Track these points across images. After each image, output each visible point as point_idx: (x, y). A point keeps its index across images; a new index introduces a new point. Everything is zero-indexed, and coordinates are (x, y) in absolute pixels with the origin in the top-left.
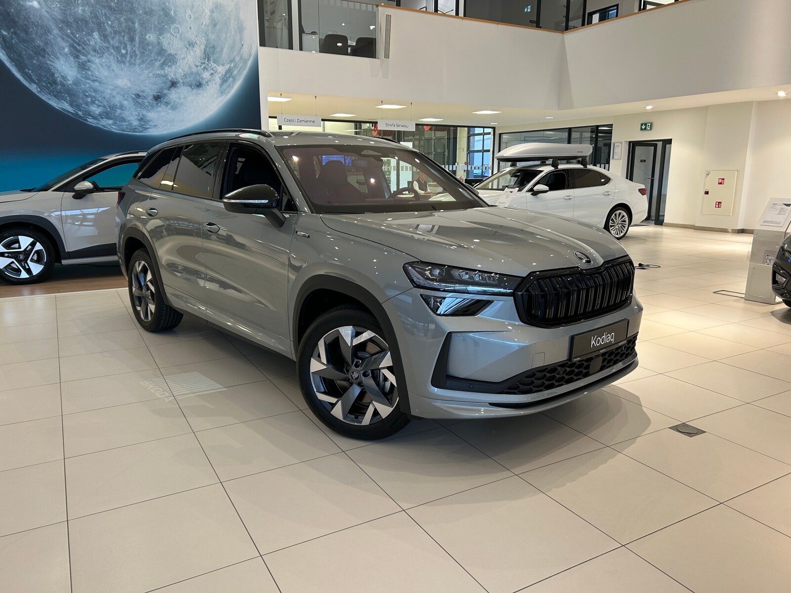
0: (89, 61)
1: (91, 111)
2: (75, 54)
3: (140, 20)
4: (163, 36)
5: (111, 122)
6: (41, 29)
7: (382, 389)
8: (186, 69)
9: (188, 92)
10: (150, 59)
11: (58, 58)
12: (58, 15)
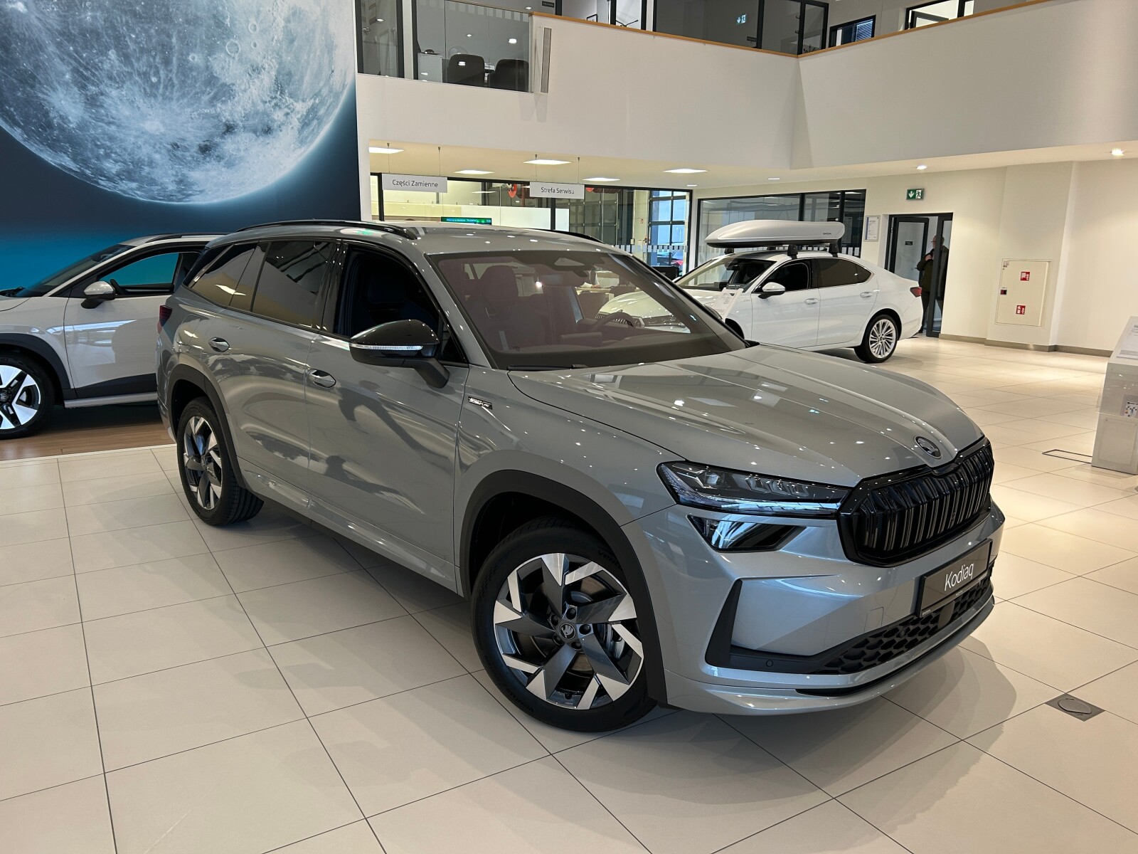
0: (102, 94)
1: (104, 169)
2: (79, 82)
3: (179, 32)
4: (214, 56)
5: (134, 185)
6: (29, 44)
7: (611, 653)
8: (249, 106)
9: (250, 140)
10: (194, 91)
11: (54, 89)
12: (54, 23)
